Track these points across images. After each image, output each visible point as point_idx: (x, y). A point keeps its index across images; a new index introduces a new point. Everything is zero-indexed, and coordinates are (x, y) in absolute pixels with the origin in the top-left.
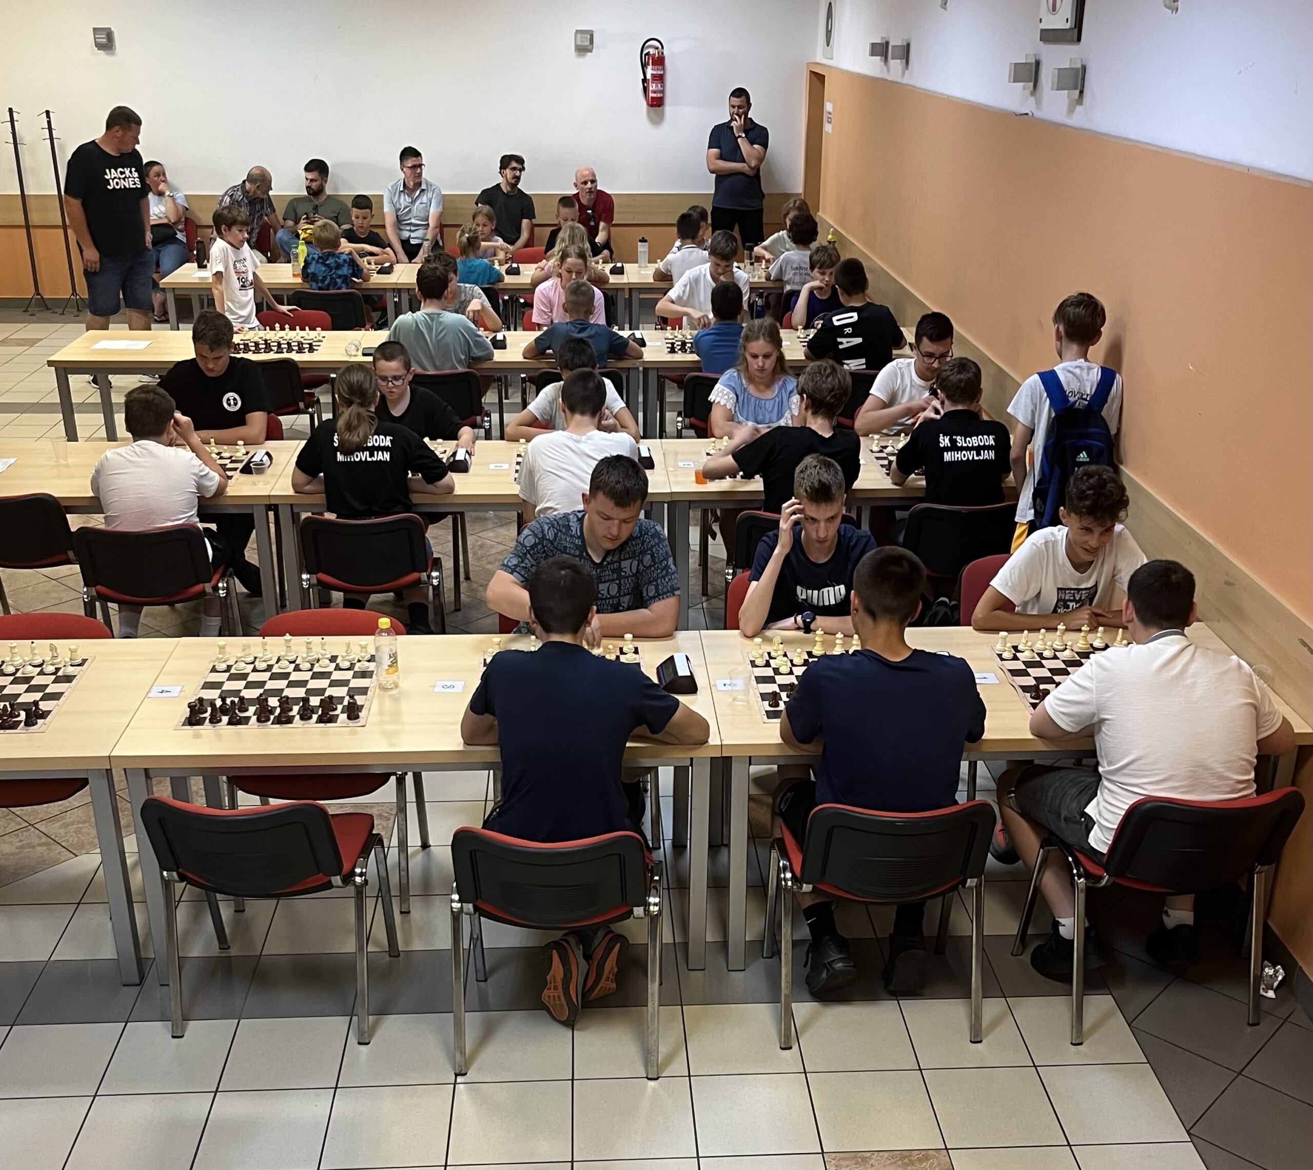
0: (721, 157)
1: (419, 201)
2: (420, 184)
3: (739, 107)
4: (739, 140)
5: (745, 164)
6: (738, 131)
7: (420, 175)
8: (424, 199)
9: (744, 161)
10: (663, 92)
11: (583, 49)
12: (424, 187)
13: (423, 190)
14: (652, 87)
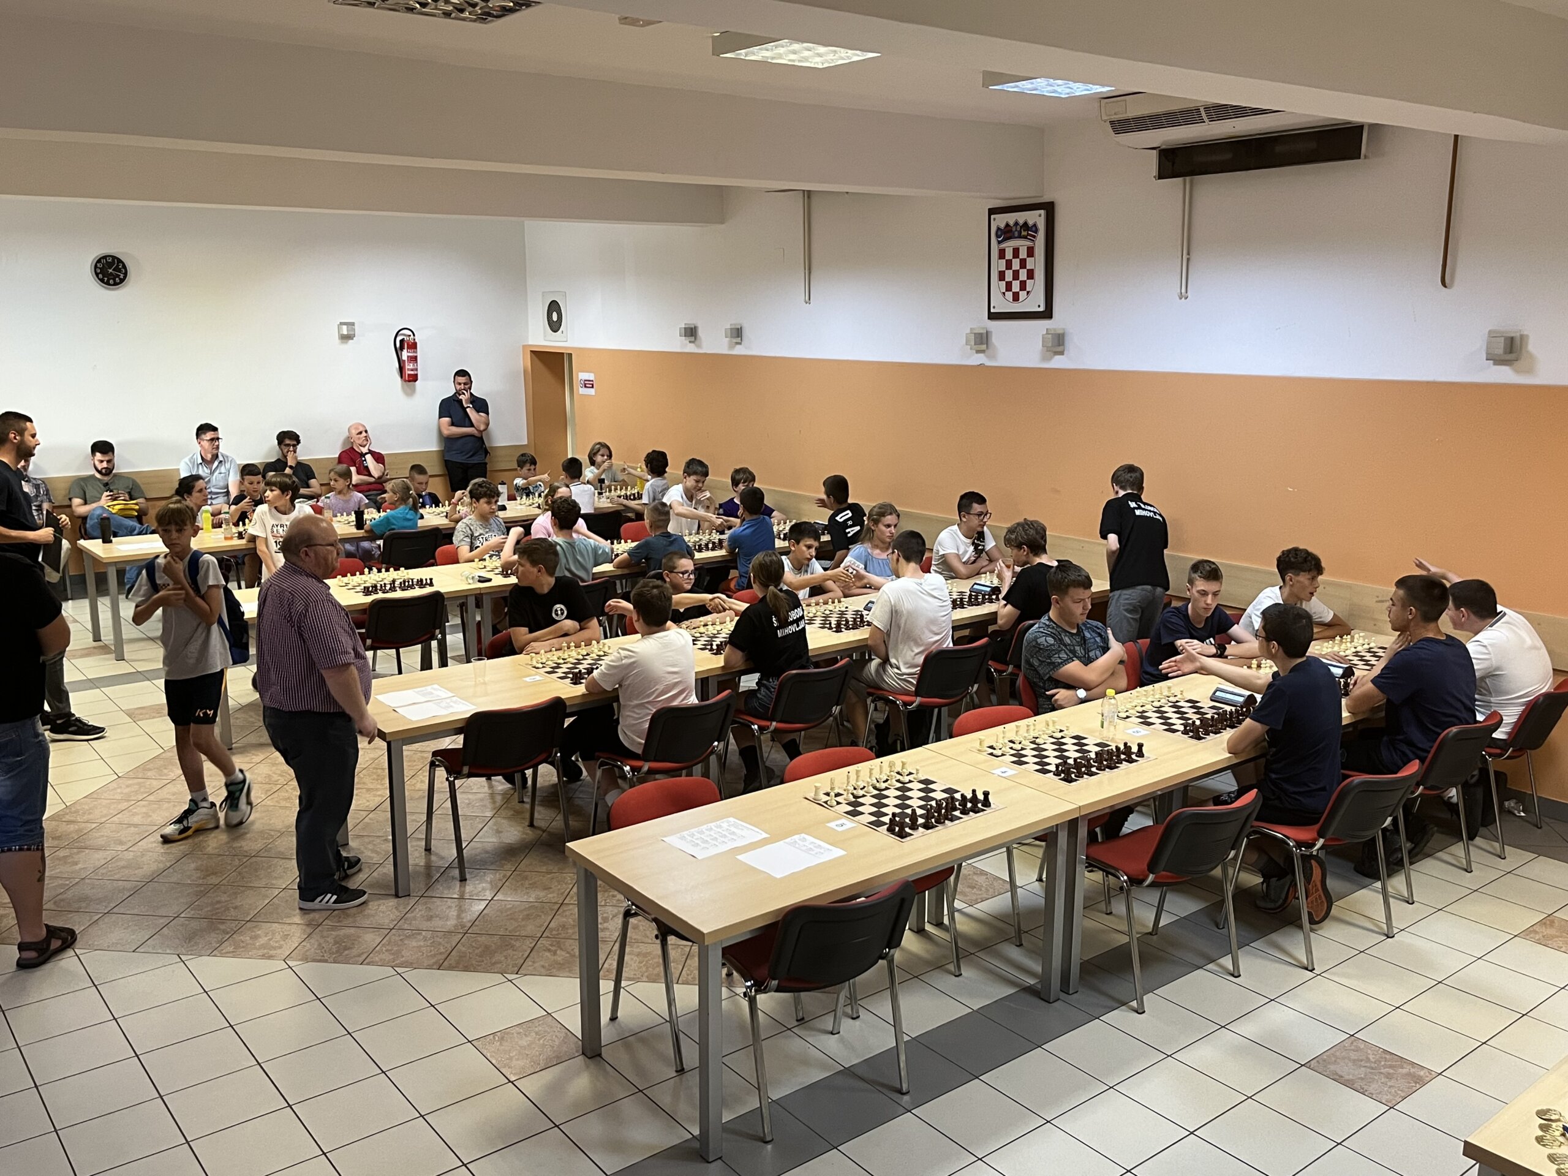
0: (453, 424)
1: (218, 471)
2: (217, 456)
3: (465, 384)
4: (468, 410)
5: (473, 429)
6: (467, 403)
7: (218, 447)
8: (223, 469)
9: (472, 425)
10: (417, 370)
11: (346, 338)
12: (221, 458)
13: (221, 462)
14: (409, 366)
